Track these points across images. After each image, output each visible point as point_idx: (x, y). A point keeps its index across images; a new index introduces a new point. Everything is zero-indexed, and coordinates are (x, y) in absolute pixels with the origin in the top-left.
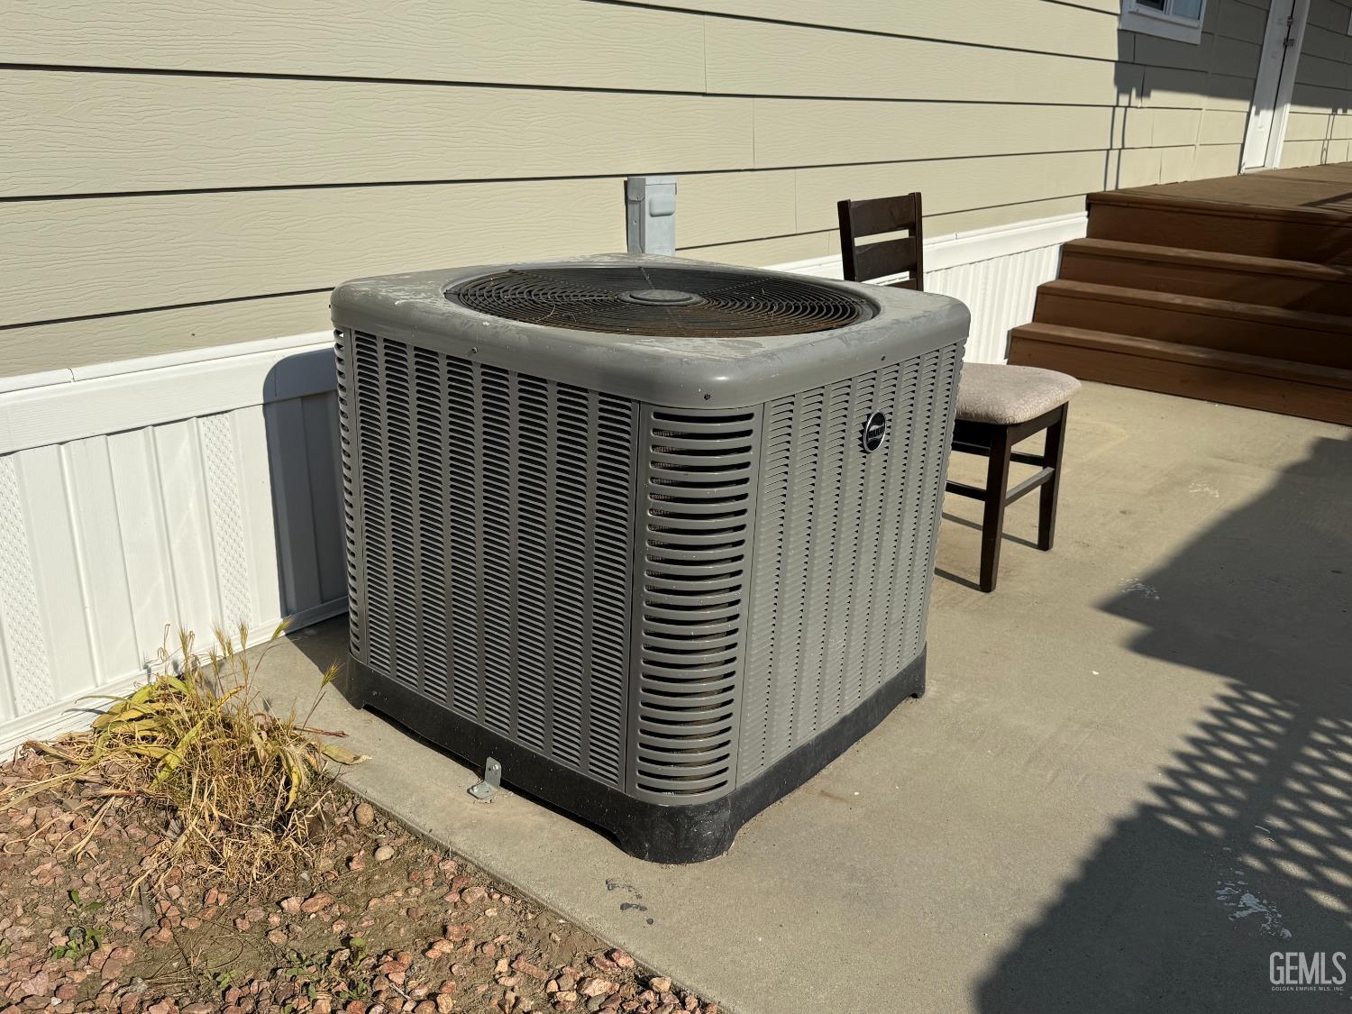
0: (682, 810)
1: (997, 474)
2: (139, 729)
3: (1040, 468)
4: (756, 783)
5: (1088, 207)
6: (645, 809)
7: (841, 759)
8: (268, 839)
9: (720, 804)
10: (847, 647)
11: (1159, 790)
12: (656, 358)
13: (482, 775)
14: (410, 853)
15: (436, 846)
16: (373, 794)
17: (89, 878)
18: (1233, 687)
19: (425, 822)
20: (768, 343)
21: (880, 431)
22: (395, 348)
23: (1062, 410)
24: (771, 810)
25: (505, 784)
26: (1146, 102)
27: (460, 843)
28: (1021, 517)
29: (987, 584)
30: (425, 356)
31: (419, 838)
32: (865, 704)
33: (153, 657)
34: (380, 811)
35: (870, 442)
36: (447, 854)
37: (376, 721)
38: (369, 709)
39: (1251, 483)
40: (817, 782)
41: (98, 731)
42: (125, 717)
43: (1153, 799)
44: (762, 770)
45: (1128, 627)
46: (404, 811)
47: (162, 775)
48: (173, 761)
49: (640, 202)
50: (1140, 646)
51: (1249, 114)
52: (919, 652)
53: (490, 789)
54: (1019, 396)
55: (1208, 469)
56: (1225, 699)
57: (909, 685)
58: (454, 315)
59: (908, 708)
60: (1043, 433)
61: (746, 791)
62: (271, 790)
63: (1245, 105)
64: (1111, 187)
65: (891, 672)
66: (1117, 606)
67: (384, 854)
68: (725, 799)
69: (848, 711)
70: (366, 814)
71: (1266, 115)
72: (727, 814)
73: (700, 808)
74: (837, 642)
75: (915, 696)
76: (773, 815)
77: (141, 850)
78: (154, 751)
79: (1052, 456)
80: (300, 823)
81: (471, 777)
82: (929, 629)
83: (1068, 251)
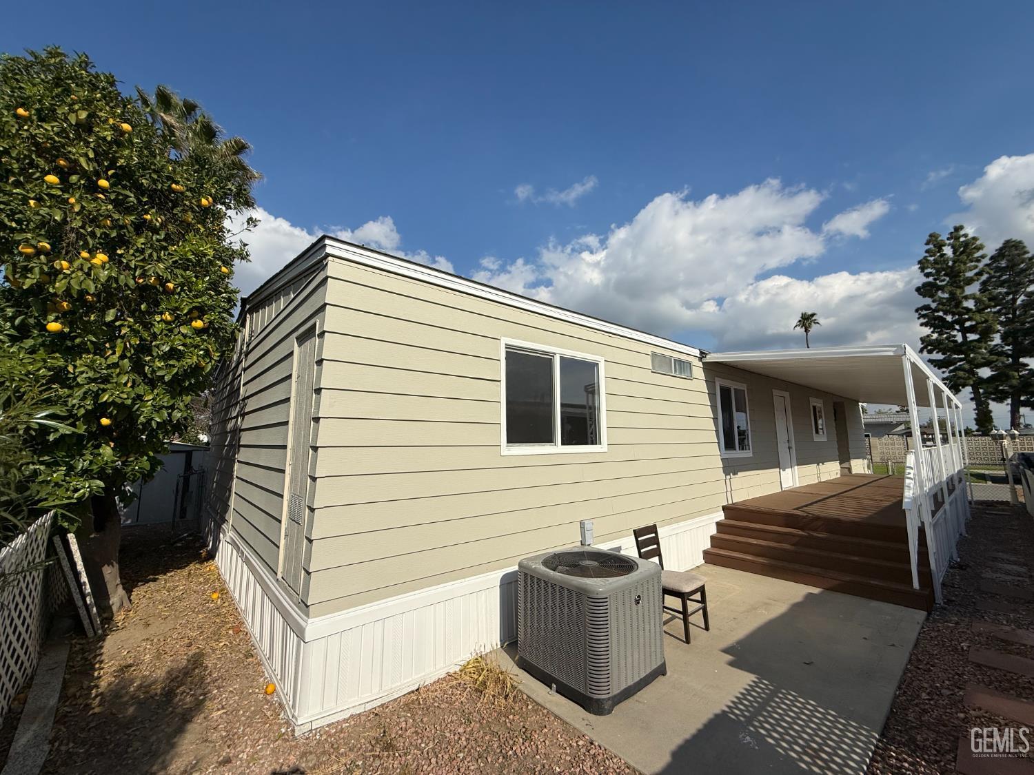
0: (599, 699)
1: (684, 606)
2: (472, 670)
3: (700, 604)
4: (619, 694)
5: (723, 510)
6: (591, 699)
7: (642, 691)
8: (504, 701)
9: (609, 699)
10: (639, 658)
11: (729, 707)
12: (587, 584)
13: (551, 689)
14: (536, 708)
15: (542, 706)
16: (526, 692)
17: (466, 707)
18: (758, 678)
19: (539, 700)
20: (611, 580)
21: (640, 600)
22: (532, 577)
23: (703, 586)
24: (622, 704)
25: (557, 692)
26: (736, 476)
27: (547, 706)
28: (697, 619)
29: (688, 642)
30: (539, 580)
31: (538, 704)
32: (647, 675)
33: (473, 651)
34: (528, 696)
35: (637, 602)
36: (544, 708)
37: (525, 673)
38: (522, 669)
39: (780, 609)
40: (635, 697)
41: (461, 671)
42: (469, 666)
43: (727, 709)
44: (619, 691)
45: (729, 658)
46: (533, 696)
47: (478, 683)
48: (481, 679)
49: (584, 528)
50: (731, 664)
51: (780, 472)
52: (663, 661)
53: (553, 692)
54: (686, 584)
55: (766, 604)
56: (754, 682)
57: (661, 671)
58: (545, 571)
59: (661, 678)
60: (699, 593)
61: (615, 696)
62: (503, 688)
63: (778, 470)
64: (730, 502)
65: (654, 667)
66: (726, 651)
67: (530, 707)
68: (609, 698)
69: (642, 677)
70: (525, 697)
71: (789, 471)
72: (610, 702)
73: (603, 699)
74: (636, 656)
75: (663, 675)
76: (623, 705)
77: (476, 702)
78: (476, 677)
79: (703, 601)
80: (511, 696)
81: (549, 690)
82: (665, 653)
83: (718, 524)
